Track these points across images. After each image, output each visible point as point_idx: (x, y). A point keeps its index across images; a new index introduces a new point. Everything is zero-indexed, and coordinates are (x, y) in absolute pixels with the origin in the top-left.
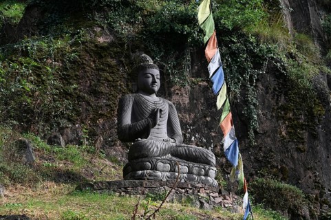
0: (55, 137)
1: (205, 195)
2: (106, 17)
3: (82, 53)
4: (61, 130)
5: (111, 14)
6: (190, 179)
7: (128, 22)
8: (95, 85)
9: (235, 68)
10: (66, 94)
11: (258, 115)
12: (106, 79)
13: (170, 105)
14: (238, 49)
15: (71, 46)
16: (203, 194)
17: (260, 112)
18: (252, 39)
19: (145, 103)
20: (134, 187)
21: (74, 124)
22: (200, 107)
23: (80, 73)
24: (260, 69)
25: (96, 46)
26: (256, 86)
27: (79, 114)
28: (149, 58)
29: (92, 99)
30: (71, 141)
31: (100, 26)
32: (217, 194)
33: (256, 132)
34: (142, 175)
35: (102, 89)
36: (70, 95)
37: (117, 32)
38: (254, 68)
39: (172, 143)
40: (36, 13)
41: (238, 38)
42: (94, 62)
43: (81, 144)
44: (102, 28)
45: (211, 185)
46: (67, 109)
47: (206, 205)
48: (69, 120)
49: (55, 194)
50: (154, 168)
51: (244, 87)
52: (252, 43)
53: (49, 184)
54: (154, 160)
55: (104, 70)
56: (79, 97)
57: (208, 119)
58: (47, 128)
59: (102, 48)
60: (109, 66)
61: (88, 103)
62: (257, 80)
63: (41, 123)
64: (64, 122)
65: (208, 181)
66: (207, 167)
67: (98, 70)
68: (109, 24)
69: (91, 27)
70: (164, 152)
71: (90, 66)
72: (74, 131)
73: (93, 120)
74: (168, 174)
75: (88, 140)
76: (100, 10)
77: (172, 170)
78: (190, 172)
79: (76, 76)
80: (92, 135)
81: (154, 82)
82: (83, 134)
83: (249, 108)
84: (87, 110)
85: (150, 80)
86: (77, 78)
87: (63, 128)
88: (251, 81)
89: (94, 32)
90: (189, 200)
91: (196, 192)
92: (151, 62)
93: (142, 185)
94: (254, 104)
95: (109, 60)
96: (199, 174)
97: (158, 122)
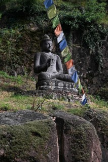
0: (13, 72)
1: (71, 96)
2: (35, 19)
3: (25, 35)
4: (16, 69)
5: (37, 17)
6: (64, 89)
7: (45, 20)
8: (30, 49)
9: (93, 39)
10: (17, 53)
11: (103, 60)
12: (35, 46)
13: (57, 57)
14: (94, 31)
15: (20, 32)
16: (70, 95)
17: (104, 59)
18: (100, 26)
19: (45, 56)
20: (39, 93)
21: (21, 66)
22: (77, 57)
23: (24, 44)
24: (104, 39)
25: (31, 32)
26: (102, 47)
27: (23, 62)
28: (48, 36)
29: (29, 55)
30: (20, 74)
31: (33, 23)
32: (77, 95)
33: (102, 68)
34: (43, 88)
35: (34, 51)
36: (19, 53)
37: (40, 25)
38: (101, 39)
39: (57, 73)
40: (5, 18)
41: (94, 26)
42: (30, 39)
43: (24, 75)
44: (34, 23)
45: (74, 92)
46: (18, 60)
47: (71, 100)
48: (19, 64)
49: (6, 96)
50: (48, 85)
51: (97, 48)
52: (100, 28)
53: (5, 92)
54: (48, 81)
55: (34, 42)
56: (23, 54)
57: (81, 62)
58: (9, 68)
59: (33, 32)
60: (37, 40)
61: (27, 57)
62: (103, 45)
63: (7, 66)
64: (17, 66)
65: (73, 90)
66: (72, 83)
67: (32, 42)
68: (37, 22)
69: (29, 23)
70: (53, 77)
71: (28, 41)
72: (21, 69)
73: (30, 64)
74: (54, 87)
75: (27, 73)
76: (33, 16)
77: (57, 85)
78: (65, 86)
79: (22, 45)
80: (29, 71)
81: (50, 47)
82: (25, 70)
83: (99, 57)
84: (27, 60)
85: (48, 46)
86: (22, 46)
87: (16, 68)
88: (100, 45)
89: (30, 25)
90: (63, 98)
91: (67, 95)
92: (49, 38)
93: (42, 92)
94: (101, 55)
95: (36, 38)
96: (69, 87)
97: (51, 64)
